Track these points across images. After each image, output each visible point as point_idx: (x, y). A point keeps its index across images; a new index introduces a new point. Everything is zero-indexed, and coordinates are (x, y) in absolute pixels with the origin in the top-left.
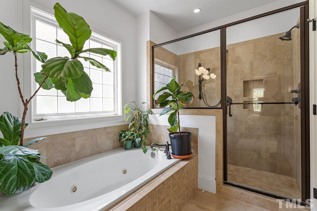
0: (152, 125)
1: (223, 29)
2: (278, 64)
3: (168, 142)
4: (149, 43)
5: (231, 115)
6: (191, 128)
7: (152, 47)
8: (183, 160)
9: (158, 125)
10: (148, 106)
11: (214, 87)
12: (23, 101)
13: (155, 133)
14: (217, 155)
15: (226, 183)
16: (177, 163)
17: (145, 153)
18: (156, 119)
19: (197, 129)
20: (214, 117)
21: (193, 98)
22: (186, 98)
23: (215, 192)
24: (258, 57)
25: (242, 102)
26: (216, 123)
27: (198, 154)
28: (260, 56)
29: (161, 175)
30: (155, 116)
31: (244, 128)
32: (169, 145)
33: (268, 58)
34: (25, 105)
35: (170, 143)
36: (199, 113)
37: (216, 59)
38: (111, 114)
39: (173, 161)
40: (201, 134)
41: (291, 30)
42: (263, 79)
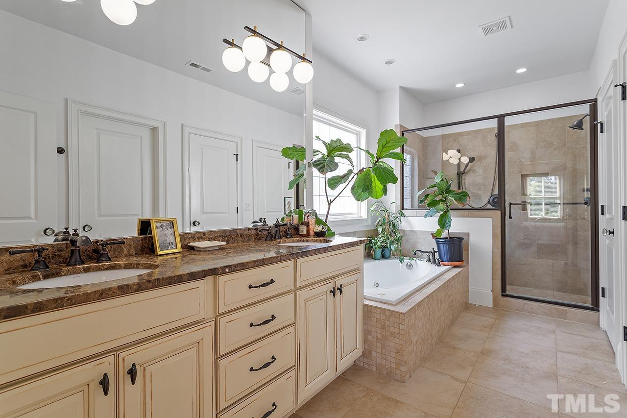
0: (403, 230)
1: (501, 118)
2: (568, 154)
3: (433, 249)
4: (399, 126)
5: (510, 217)
6: (460, 233)
7: (402, 132)
8: (455, 267)
9: (412, 231)
10: (396, 207)
11: (480, 182)
12: (328, 201)
13: (407, 241)
14: (494, 263)
15: (504, 294)
16: (448, 270)
17: (402, 263)
18: (409, 223)
19: (468, 234)
20: (491, 219)
21: (468, 198)
22: (460, 198)
23: (491, 305)
24: (541, 144)
25: (521, 203)
26: (493, 226)
27: (468, 264)
28: (545, 143)
29: (429, 285)
30: (408, 219)
31: (523, 236)
32: (435, 252)
33: (554, 147)
34: (329, 205)
35: (436, 250)
36: (470, 215)
37: (483, 144)
38: (355, 217)
39: (443, 268)
40: (473, 240)
41: (583, 119)
42: (548, 173)
